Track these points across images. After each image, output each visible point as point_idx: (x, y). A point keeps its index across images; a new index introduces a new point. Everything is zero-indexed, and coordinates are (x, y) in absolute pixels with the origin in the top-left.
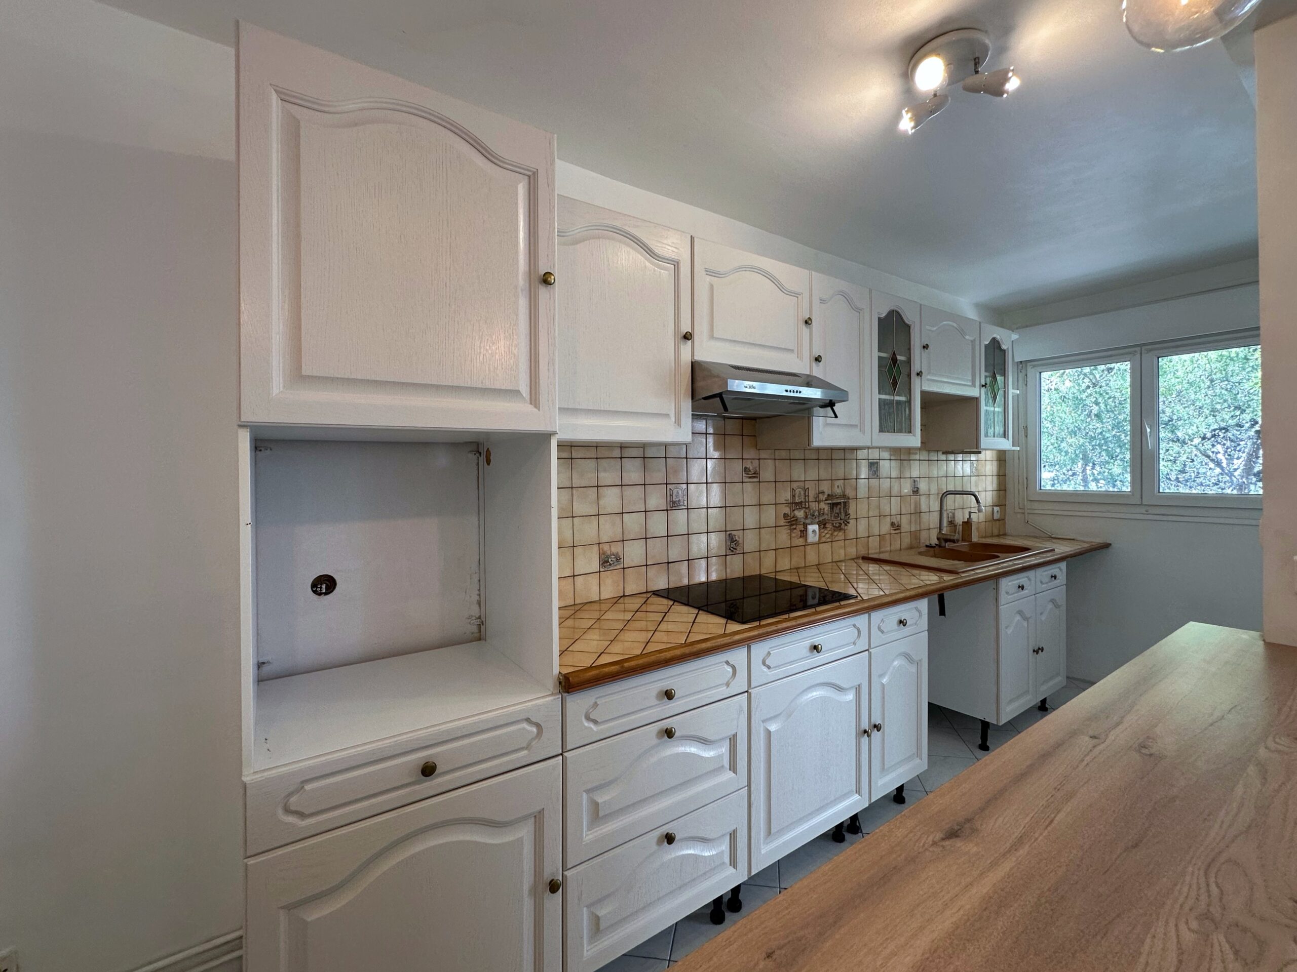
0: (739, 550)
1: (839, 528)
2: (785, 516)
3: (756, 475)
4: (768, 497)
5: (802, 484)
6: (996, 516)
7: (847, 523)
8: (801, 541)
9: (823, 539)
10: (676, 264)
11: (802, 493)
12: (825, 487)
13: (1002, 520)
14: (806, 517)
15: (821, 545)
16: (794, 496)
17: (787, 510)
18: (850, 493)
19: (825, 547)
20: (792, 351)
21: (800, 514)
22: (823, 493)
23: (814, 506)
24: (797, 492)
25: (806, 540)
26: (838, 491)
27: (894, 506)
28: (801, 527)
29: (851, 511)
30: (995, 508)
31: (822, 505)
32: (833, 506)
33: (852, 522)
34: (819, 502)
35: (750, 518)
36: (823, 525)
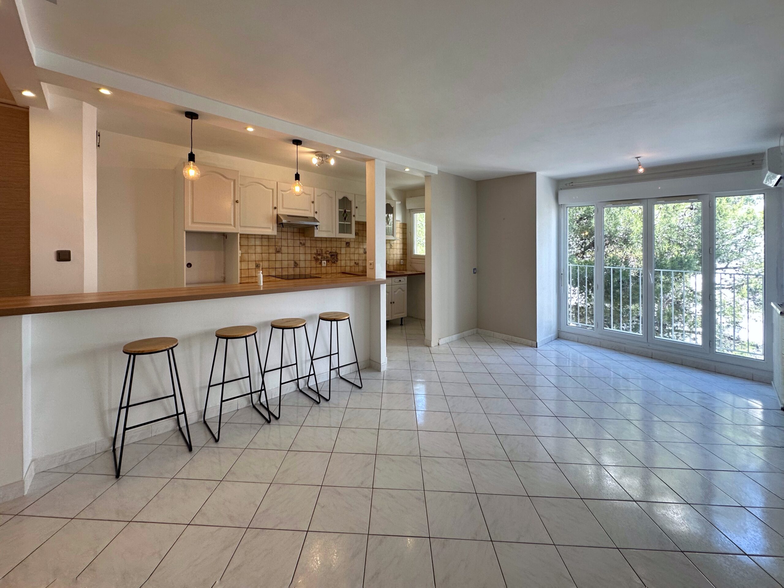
0: (298, 266)
1: (334, 263)
2: (314, 257)
3: (304, 244)
4: (308, 251)
5: (320, 248)
6: (401, 263)
7: (337, 261)
8: (320, 266)
9: (328, 266)
10: (273, 190)
11: (320, 251)
12: (329, 249)
13: (405, 265)
14: (322, 258)
15: (327, 268)
16: (317, 252)
17: (315, 256)
18: (338, 252)
19: (329, 268)
20: (308, 210)
21: (319, 257)
22: (328, 251)
23: (325, 255)
24: (318, 250)
25: (322, 265)
26: (334, 251)
27: (356, 257)
28: (320, 262)
29: (339, 257)
30: (401, 261)
31: (328, 255)
32: (332, 255)
33: (339, 261)
34: (327, 254)
35: (302, 257)
36: (328, 261)
